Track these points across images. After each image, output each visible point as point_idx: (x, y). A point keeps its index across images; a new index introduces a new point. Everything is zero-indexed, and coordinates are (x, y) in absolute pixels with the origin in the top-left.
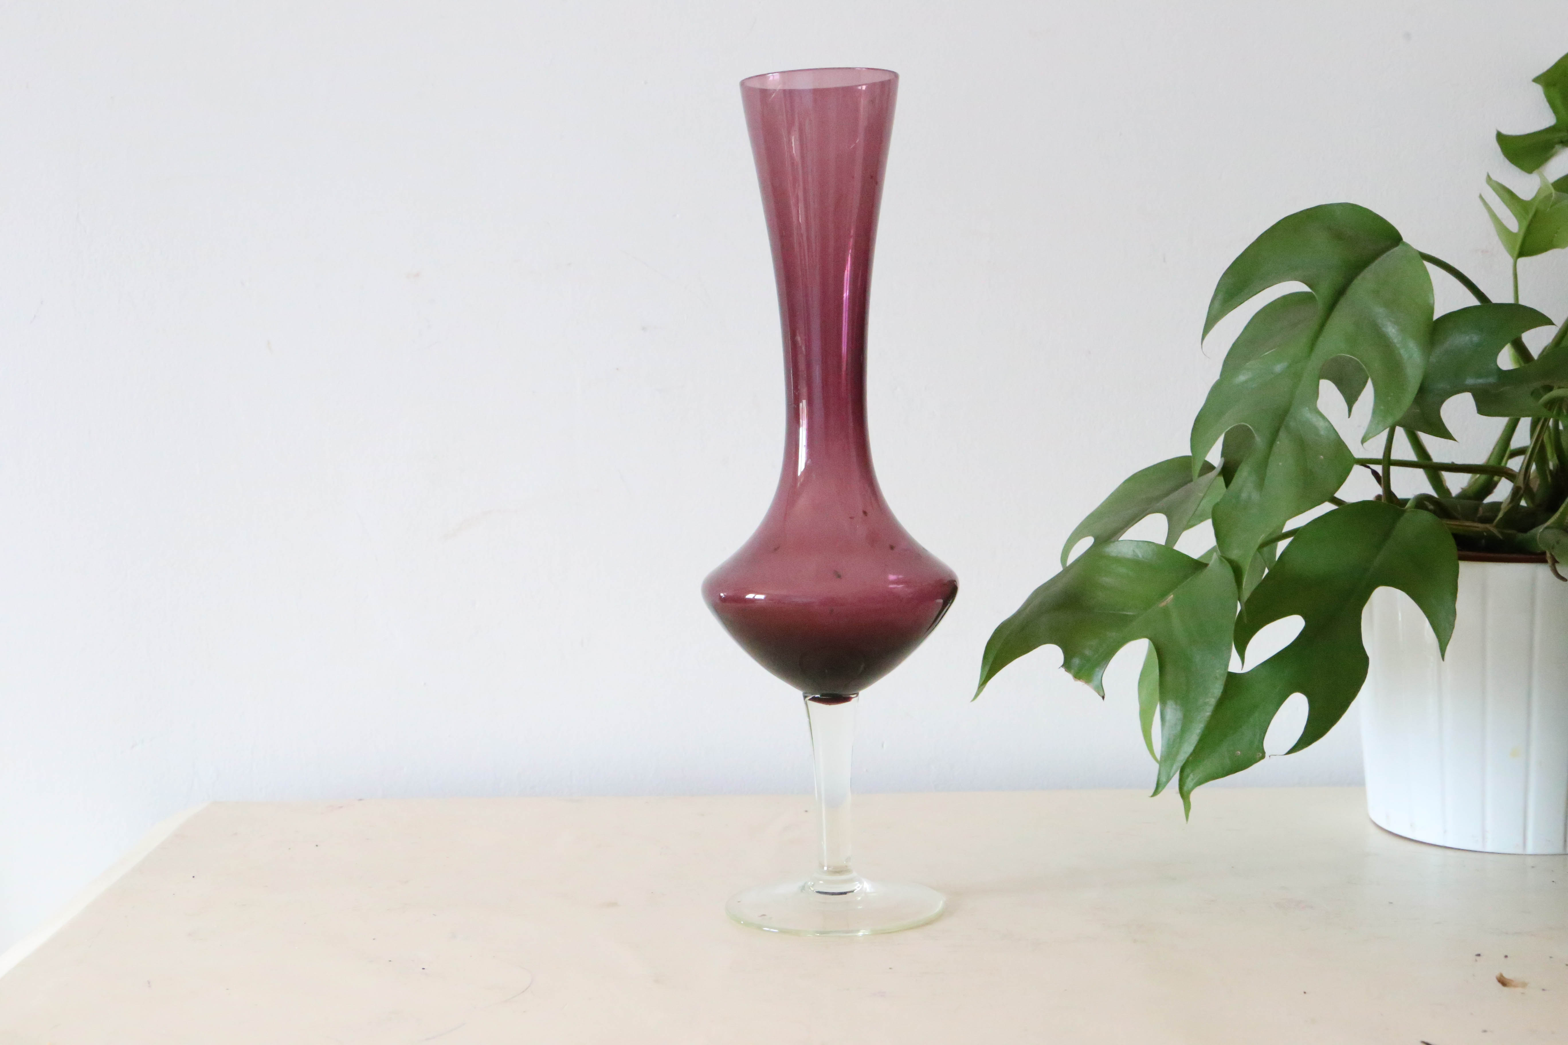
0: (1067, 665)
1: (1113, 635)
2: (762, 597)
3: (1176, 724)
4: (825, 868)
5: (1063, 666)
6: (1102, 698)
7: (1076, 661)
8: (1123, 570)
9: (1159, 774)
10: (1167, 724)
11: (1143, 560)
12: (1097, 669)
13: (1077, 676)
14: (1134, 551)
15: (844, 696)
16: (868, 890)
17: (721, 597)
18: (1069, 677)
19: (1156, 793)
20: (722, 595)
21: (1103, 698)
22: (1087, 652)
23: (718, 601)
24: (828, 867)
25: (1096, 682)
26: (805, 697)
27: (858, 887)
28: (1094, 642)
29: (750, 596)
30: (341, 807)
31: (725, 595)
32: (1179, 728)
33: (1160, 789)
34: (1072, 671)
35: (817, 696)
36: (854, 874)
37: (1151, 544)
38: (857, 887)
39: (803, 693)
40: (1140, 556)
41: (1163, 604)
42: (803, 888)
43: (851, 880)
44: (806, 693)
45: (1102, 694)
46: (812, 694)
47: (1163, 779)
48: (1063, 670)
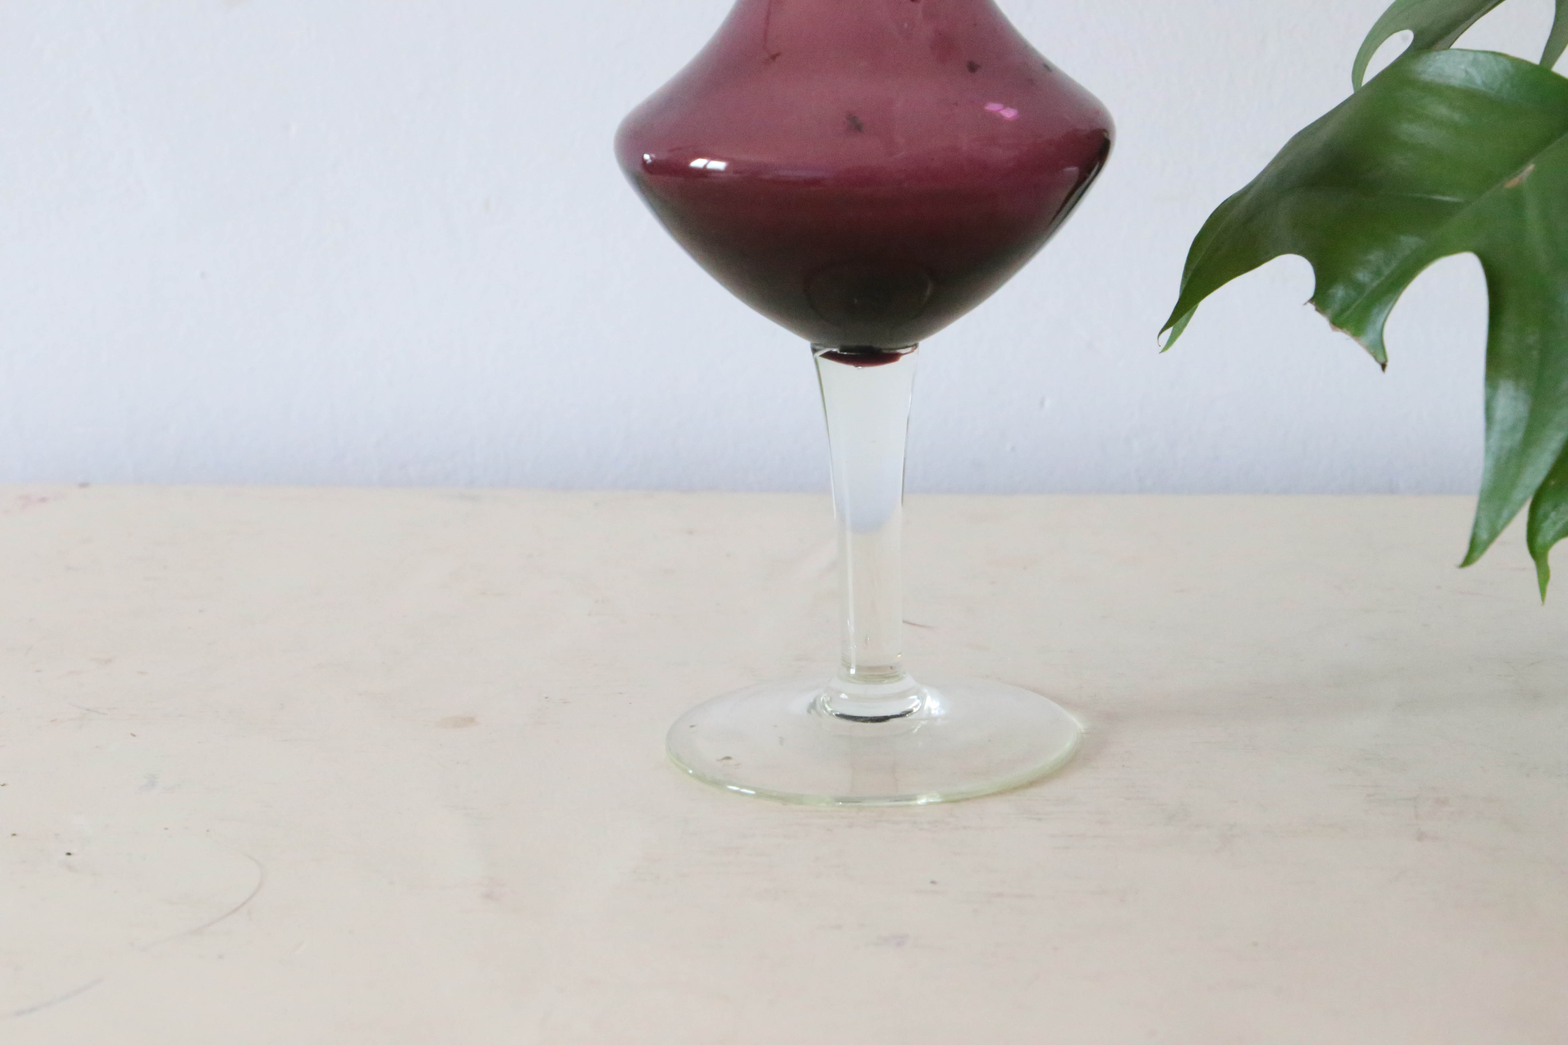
0: (1320, 300)
1: (1409, 242)
2: (718, 165)
3: (1513, 428)
4: (853, 671)
5: (1312, 300)
6: (1379, 367)
7: (1339, 292)
8: (1442, 111)
9: (1476, 525)
10: (1497, 428)
11: (1484, 89)
12: (1375, 311)
13: (1337, 322)
14: (1467, 72)
15: (885, 352)
16: (935, 712)
17: (644, 162)
18: (1321, 322)
19: (1468, 561)
20: (647, 157)
21: (1384, 366)
22: (1362, 276)
23: (639, 168)
24: (858, 668)
25: (1370, 335)
26: (814, 351)
27: (916, 706)
28: (1375, 256)
29: (698, 163)
30: (43, 500)
31: (651, 158)
32: (1519, 436)
33: (1476, 554)
34: (1329, 311)
35: (835, 350)
36: (908, 682)
37: (1501, 59)
38: (913, 703)
39: (811, 344)
40: (1479, 81)
41: (1511, 183)
42: (813, 706)
43: (903, 695)
44: (817, 345)
45: (1382, 360)
46: (826, 347)
47: (1484, 536)
48: (1311, 307)
